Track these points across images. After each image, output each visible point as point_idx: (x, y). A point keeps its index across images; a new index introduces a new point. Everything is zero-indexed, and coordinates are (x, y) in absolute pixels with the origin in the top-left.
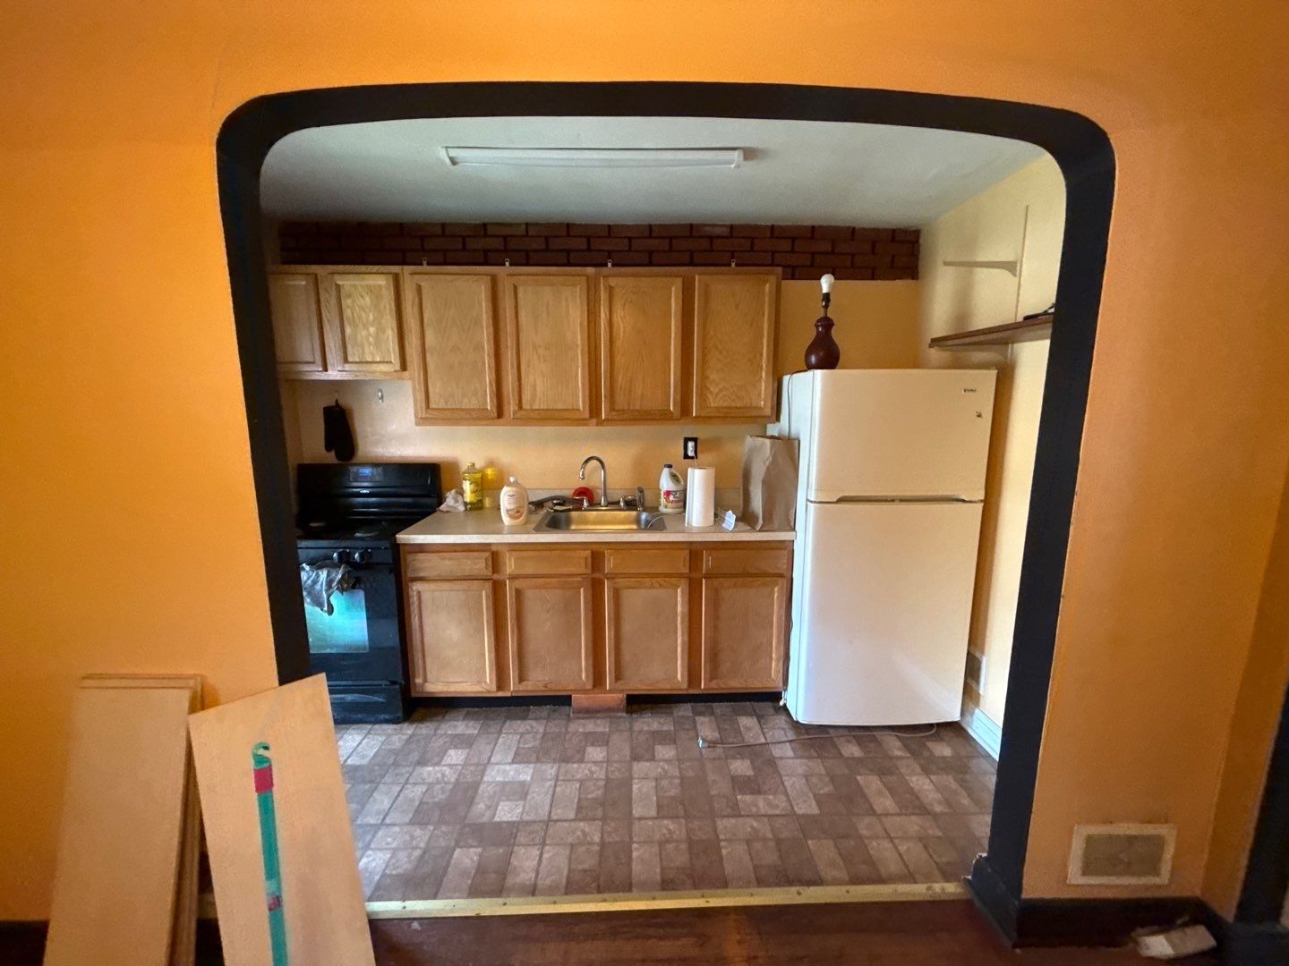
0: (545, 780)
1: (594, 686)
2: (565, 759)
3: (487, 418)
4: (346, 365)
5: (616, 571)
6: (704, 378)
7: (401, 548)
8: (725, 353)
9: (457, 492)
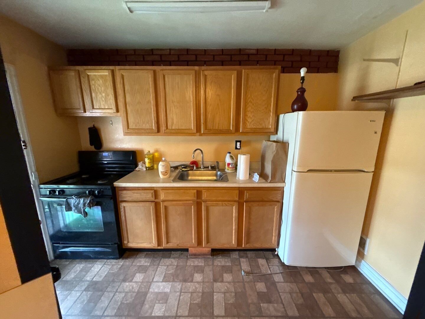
0: (175, 292)
1: (198, 245)
2: (185, 281)
3: (152, 133)
4: (93, 110)
5: (207, 199)
6: (245, 115)
7: (116, 188)
8: (255, 105)
9: (143, 163)
